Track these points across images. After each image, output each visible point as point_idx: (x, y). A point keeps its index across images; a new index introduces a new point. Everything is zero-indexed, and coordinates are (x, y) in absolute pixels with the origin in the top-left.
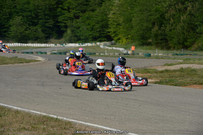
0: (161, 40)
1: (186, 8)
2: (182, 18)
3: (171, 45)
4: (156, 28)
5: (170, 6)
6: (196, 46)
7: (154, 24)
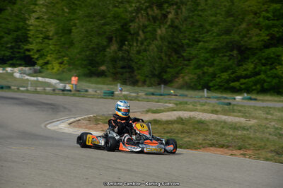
0: (122, 68)
1: (165, 16)
2: (159, 31)
3: (139, 77)
4: (114, 47)
5: (138, 10)
6: (180, 81)
7: (110, 39)
